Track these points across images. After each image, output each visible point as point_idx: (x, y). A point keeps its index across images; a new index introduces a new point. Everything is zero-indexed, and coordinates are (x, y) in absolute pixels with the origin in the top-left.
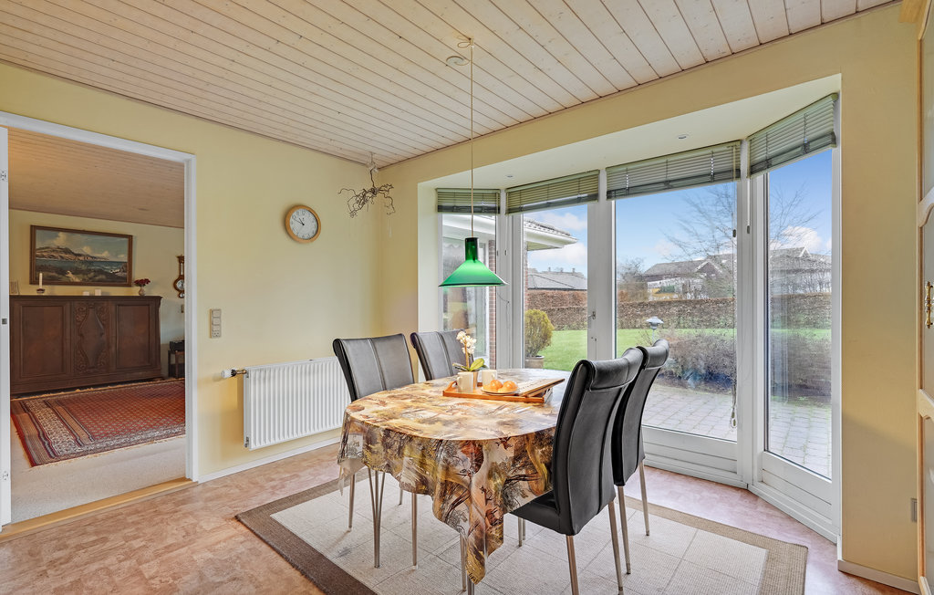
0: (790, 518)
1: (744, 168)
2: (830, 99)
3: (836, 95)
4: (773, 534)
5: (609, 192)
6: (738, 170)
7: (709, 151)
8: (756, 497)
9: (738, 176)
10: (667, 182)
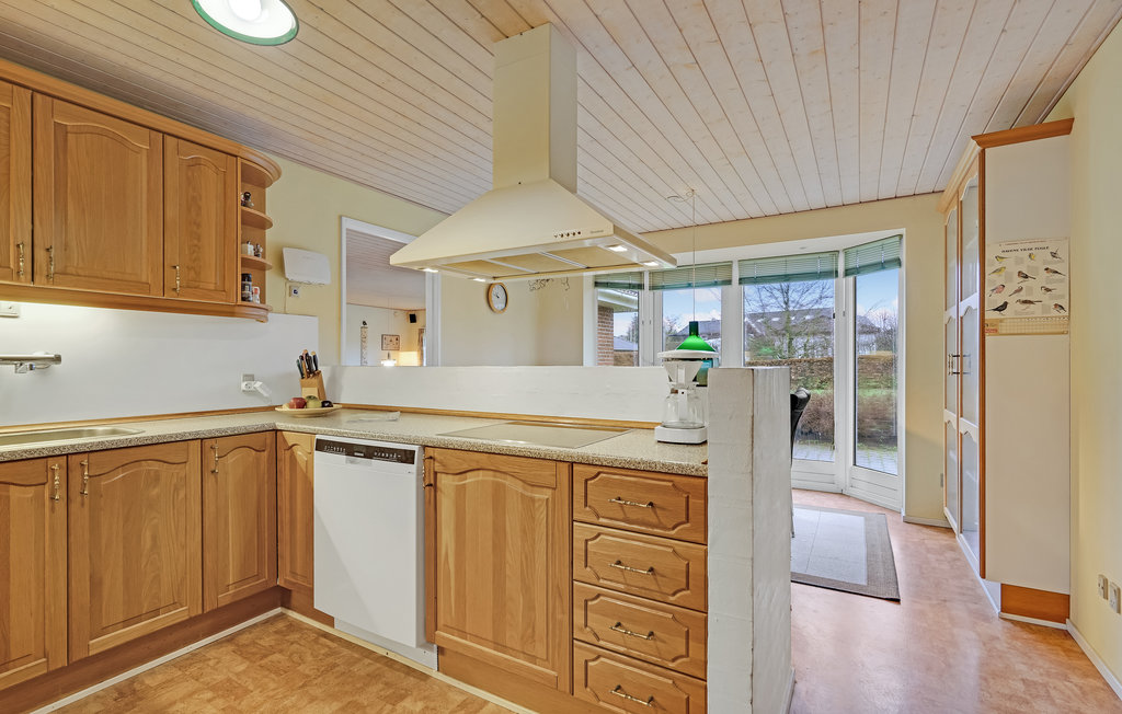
0: (872, 504)
1: (841, 270)
2: (897, 239)
3: (901, 236)
4: (864, 510)
5: (740, 279)
6: (837, 272)
7: (817, 256)
8: (849, 497)
9: (837, 276)
10: (786, 276)
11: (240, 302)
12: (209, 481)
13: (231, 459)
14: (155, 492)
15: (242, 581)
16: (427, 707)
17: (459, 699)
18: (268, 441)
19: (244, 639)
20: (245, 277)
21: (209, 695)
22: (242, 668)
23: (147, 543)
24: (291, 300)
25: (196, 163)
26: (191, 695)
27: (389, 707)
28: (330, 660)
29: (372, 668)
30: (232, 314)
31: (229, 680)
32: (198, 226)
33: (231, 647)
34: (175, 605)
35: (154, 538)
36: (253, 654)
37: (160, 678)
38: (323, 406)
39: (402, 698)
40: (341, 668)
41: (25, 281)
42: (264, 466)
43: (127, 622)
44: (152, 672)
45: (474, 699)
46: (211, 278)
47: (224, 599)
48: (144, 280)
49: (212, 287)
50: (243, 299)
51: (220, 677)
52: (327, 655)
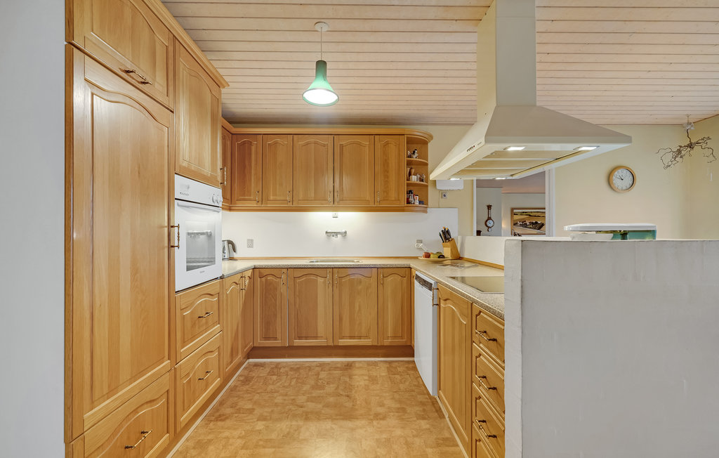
11: (406, 205)
12: (380, 287)
13: (390, 279)
14: (360, 287)
15: (395, 337)
16: (429, 429)
17: (447, 435)
18: (407, 273)
19: (394, 365)
20: (409, 192)
21: (366, 378)
22: (384, 374)
23: (357, 308)
24: (443, 201)
25: (387, 144)
26: (363, 375)
27: (415, 419)
28: (414, 388)
29: (425, 400)
30: (403, 211)
31: (376, 376)
32: (388, 172)
33: (388, 366)
34: (367, 337)
35: (359, 306)
36: (392, 372)
37: (361, 365)
38: (439, 257)
39: (424, 418)
40: (413, 393)
41: (331, 204)
42: (405, 285)
43: (351, 337)
44: (360, 362)
45: (454, 440)
46: (393, 195)
47: (387, 342)
48: (367, 199)
49: (393, 199)
50: (408, 202)
51: (375, 374)
52: (415, 386)
